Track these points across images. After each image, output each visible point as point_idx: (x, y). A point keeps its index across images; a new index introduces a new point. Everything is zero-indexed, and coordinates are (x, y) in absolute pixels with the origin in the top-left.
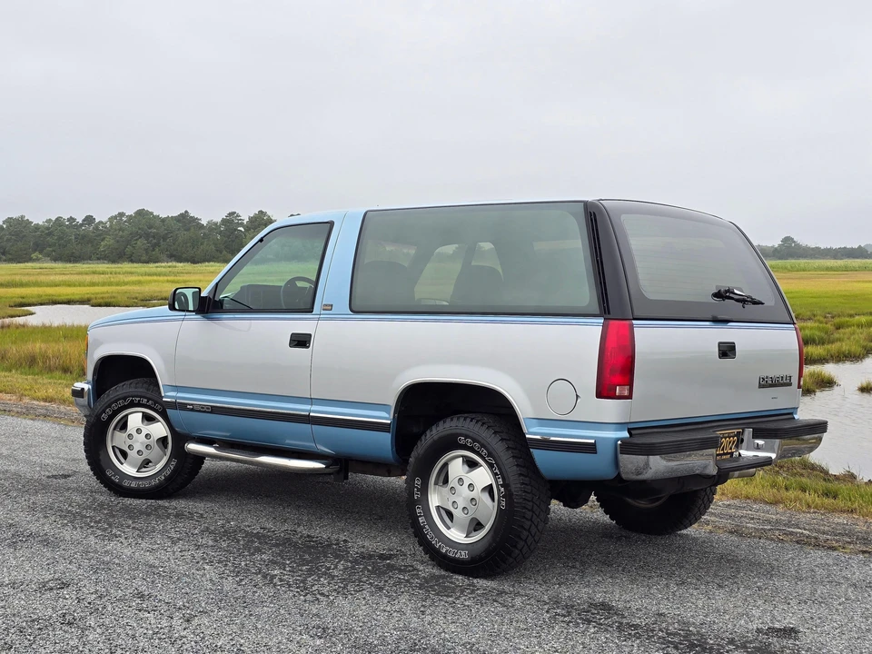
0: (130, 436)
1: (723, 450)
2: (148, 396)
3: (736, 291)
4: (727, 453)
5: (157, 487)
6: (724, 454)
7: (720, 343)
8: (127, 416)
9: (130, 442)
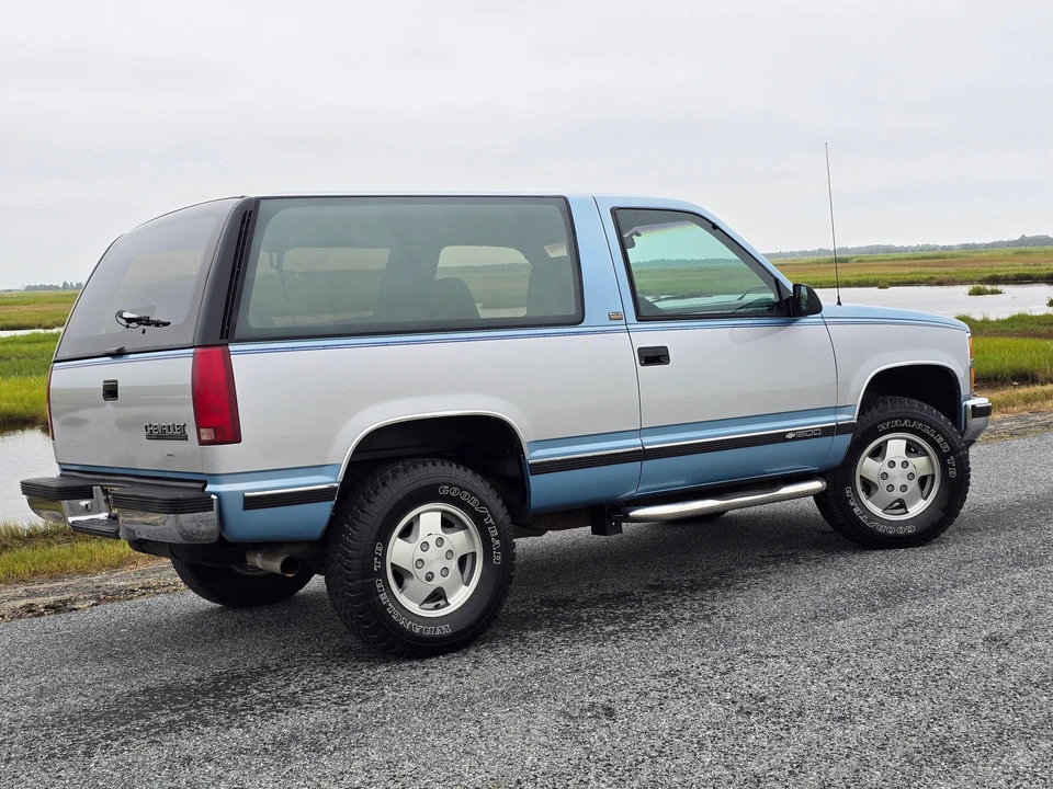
7: (105, 382)
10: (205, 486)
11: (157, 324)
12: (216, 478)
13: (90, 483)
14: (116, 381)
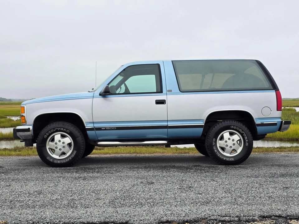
0: (56, 143)
2: (64, 127)
5: (68, 162)
8: (54, 136)
9: (56, 146)
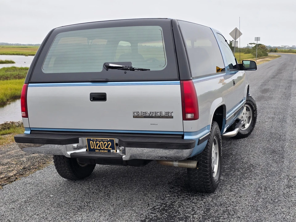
1: (99, 147)
3: (111, 65)
4: (104, 150)
6: (101, 149)
7: (92, 93)
10: (183, 136)
11: (133, 69)
12: (189, 133)
13: (77, 137)
14: (105, 94)
